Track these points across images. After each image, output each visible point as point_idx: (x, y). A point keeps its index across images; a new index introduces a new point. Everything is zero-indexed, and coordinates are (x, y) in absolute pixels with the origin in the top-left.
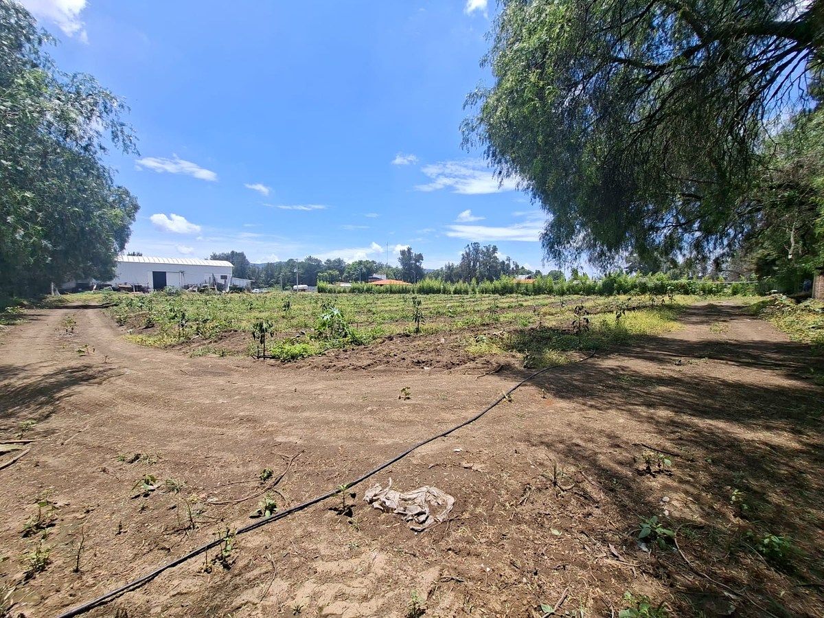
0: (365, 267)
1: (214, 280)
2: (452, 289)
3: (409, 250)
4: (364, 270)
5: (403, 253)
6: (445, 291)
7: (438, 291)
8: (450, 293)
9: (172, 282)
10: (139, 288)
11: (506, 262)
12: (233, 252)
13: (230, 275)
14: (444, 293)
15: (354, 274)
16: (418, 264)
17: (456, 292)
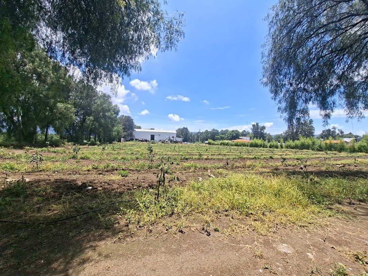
0: (235, 133)
1: (170, 138)
2: (269, 145)
3: (257, 124)
4: (234, 135)
5: (254, 126)
6: (264, 146)
7: (261, 146)
8: (267, 148)
9: (156, 138)
10: (146, 141)
11: (332, 130)
12: (184, 127)
13: (175, 136)
14: (263, 147)
15: (229, 136)
16: (262, 131)
17: (270, 147)
